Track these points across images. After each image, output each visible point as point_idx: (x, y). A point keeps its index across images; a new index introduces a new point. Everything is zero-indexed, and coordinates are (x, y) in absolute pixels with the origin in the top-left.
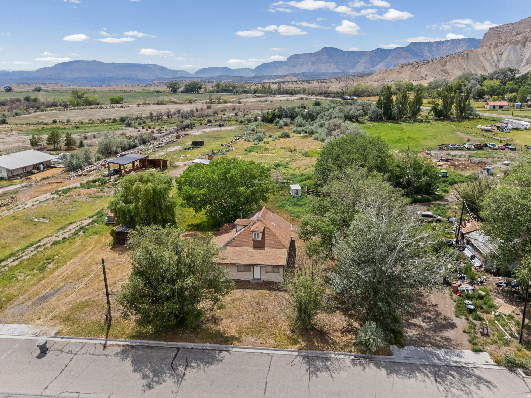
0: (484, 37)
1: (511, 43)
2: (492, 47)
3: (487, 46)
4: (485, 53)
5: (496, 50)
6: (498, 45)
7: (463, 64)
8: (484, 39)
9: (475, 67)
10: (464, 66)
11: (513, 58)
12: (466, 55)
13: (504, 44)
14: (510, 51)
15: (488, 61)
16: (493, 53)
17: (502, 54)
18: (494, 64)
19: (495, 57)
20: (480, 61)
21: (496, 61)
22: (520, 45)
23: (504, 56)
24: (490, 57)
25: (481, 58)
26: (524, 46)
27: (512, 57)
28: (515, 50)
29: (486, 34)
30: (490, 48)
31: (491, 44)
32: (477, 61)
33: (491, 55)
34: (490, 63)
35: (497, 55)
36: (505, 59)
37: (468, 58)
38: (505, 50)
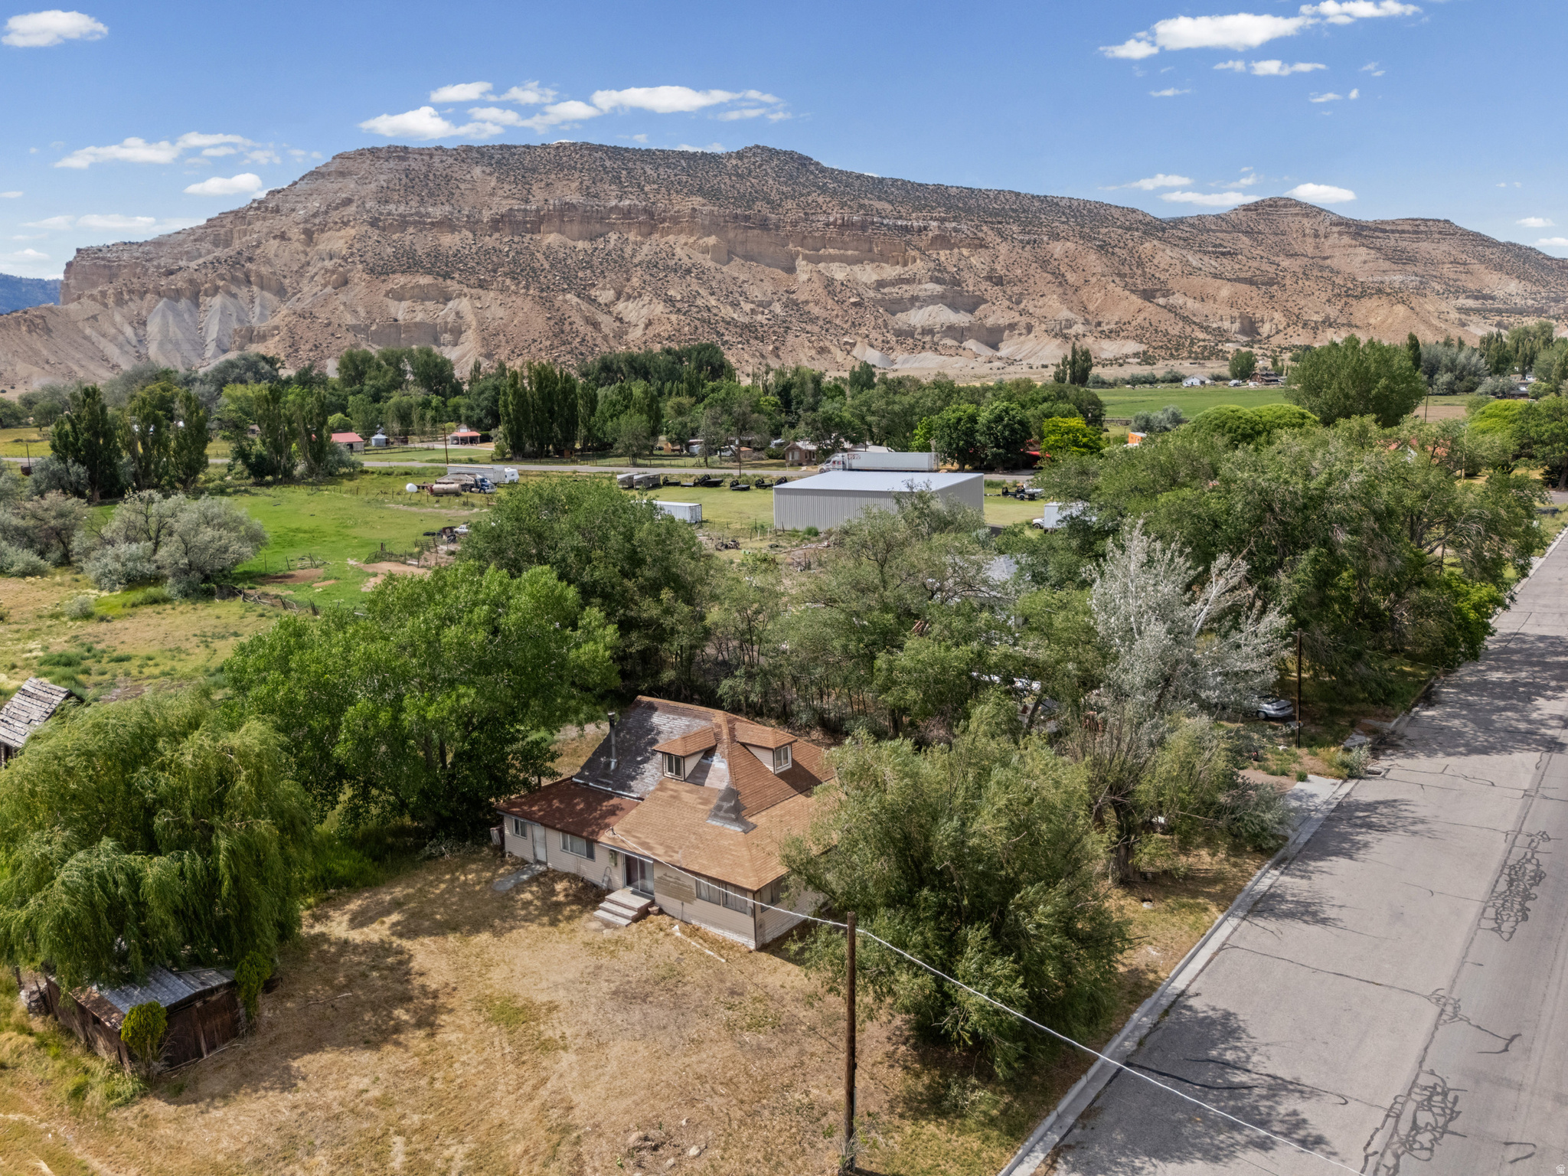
0: (66, 272)
1: (159, 294)
2: (111, 301)
3: (92, 297)
4: (94, 317)
5: (125, 310)
6: (126, 297)
7: (39, 345)
8: (67, 278)
9: (78, 356)
10: (45, 352)
11: (180, 336)
12: (39, 321)
13: (142, 295)
14: (164, 316)
15: (113, 339)
16: (118, 318)
17: (144, 324)
18: (132, 350)
19: (129, 331)
20: (86, 338)
21: (134, 341)
22: (183, 304)
23: (153, 328)
24: (113, 331)
25: (88, 331)
26: (197, 305)
27: (175, 331)
28: (178, 314)
29: (69, 265)
30: (106, 305)
31: (104, 294)
32: (80, 340)
33: (114, 325)
34: (121, 347)
35: (131, 323)
36: (159, 337)
37: (48, 331)
38: (150, 311)
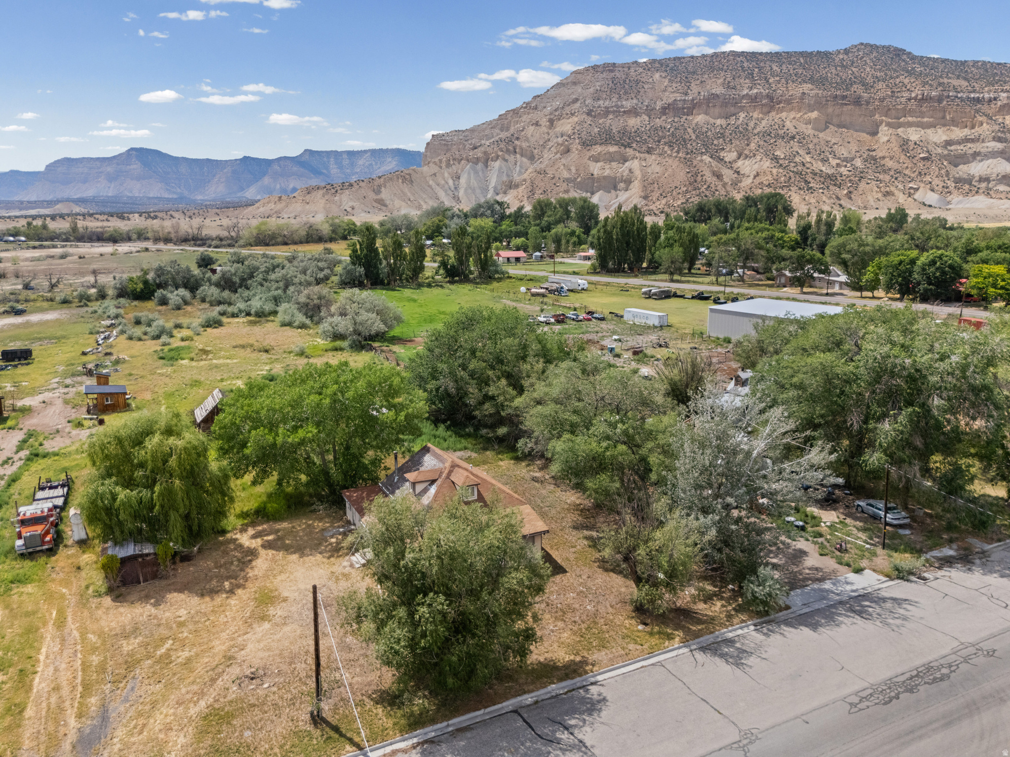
0: (426, 148)
1: (468, 160)
2: (443, 165)
3: (435, 163)
4: (435, 174)
5: (450, 170)
6: (452, 162)
7: (406, 190)
8: (426, 151)
9: (424, 196)
10: (409, 194)
11: (476, 185)
12: (407, 177)
13: (460, 161)
14: (469, 174)
15: (442, 187)
16: (446, 175)
17: (459, 178)
18: (451, 193)
19: (451, 182)
20: (430, 186)
21: (453, 189)
22: (480, 166)
23: (463, 181)
24: (443, 182)
25: (431, 182)
26: (487, 167)
27: (474, 183)
28: (476, 172)
29: (428, 144)
30: (441, 167)
31: (441, 161)
32: (426, 187)
33: (444, 179)
34: (446, 191)
35: (452, 178)
36: (465, 186)
37: (412, 182)
38: (462, 171)
